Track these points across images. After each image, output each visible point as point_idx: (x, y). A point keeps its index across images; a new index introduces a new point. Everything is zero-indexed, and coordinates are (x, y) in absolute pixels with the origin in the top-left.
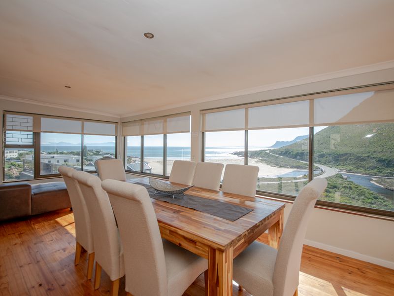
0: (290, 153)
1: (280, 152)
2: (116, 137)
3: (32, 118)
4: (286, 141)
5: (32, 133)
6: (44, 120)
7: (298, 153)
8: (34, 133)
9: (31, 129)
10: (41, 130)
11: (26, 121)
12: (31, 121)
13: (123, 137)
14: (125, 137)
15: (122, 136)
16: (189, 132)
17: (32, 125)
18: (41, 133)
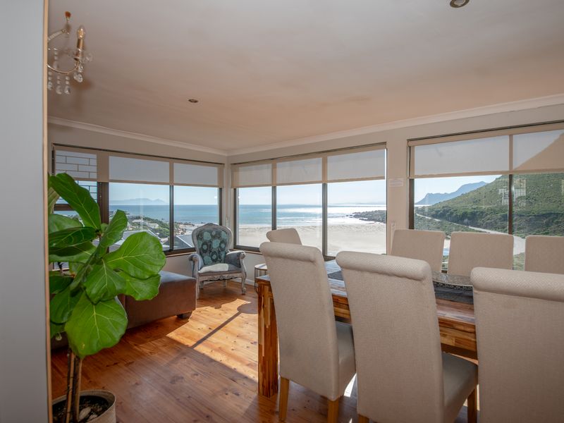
0: (452, 213)
1: (434, 213)
2: (221, 190)
3: (95, 156)
4: (443, 193)
5: (95, 183)
6: (114, 161)
7: (466, 213)
8: (98, 183)
9: (94, 176)
10: (110, 178)
11: (86, 162)
12: (94, 162)
13: (232, 190)
14: (235, 190)
15: (232, 187)
16: (383, 178)
17: (95, 169)
18: (110, 183)
